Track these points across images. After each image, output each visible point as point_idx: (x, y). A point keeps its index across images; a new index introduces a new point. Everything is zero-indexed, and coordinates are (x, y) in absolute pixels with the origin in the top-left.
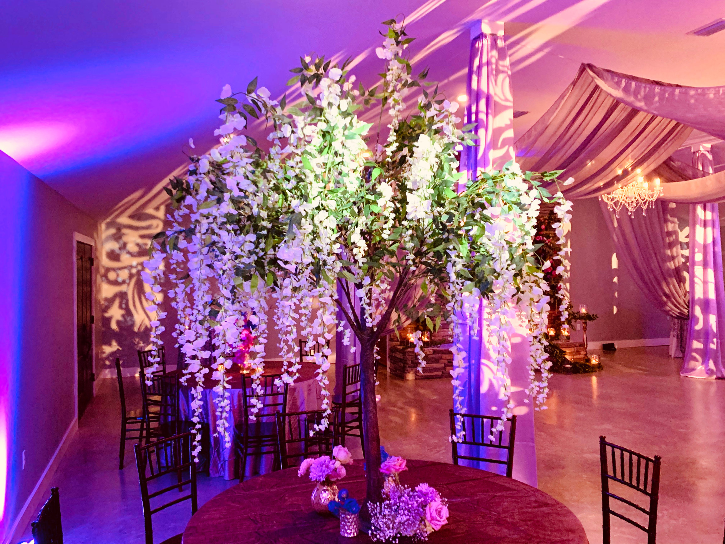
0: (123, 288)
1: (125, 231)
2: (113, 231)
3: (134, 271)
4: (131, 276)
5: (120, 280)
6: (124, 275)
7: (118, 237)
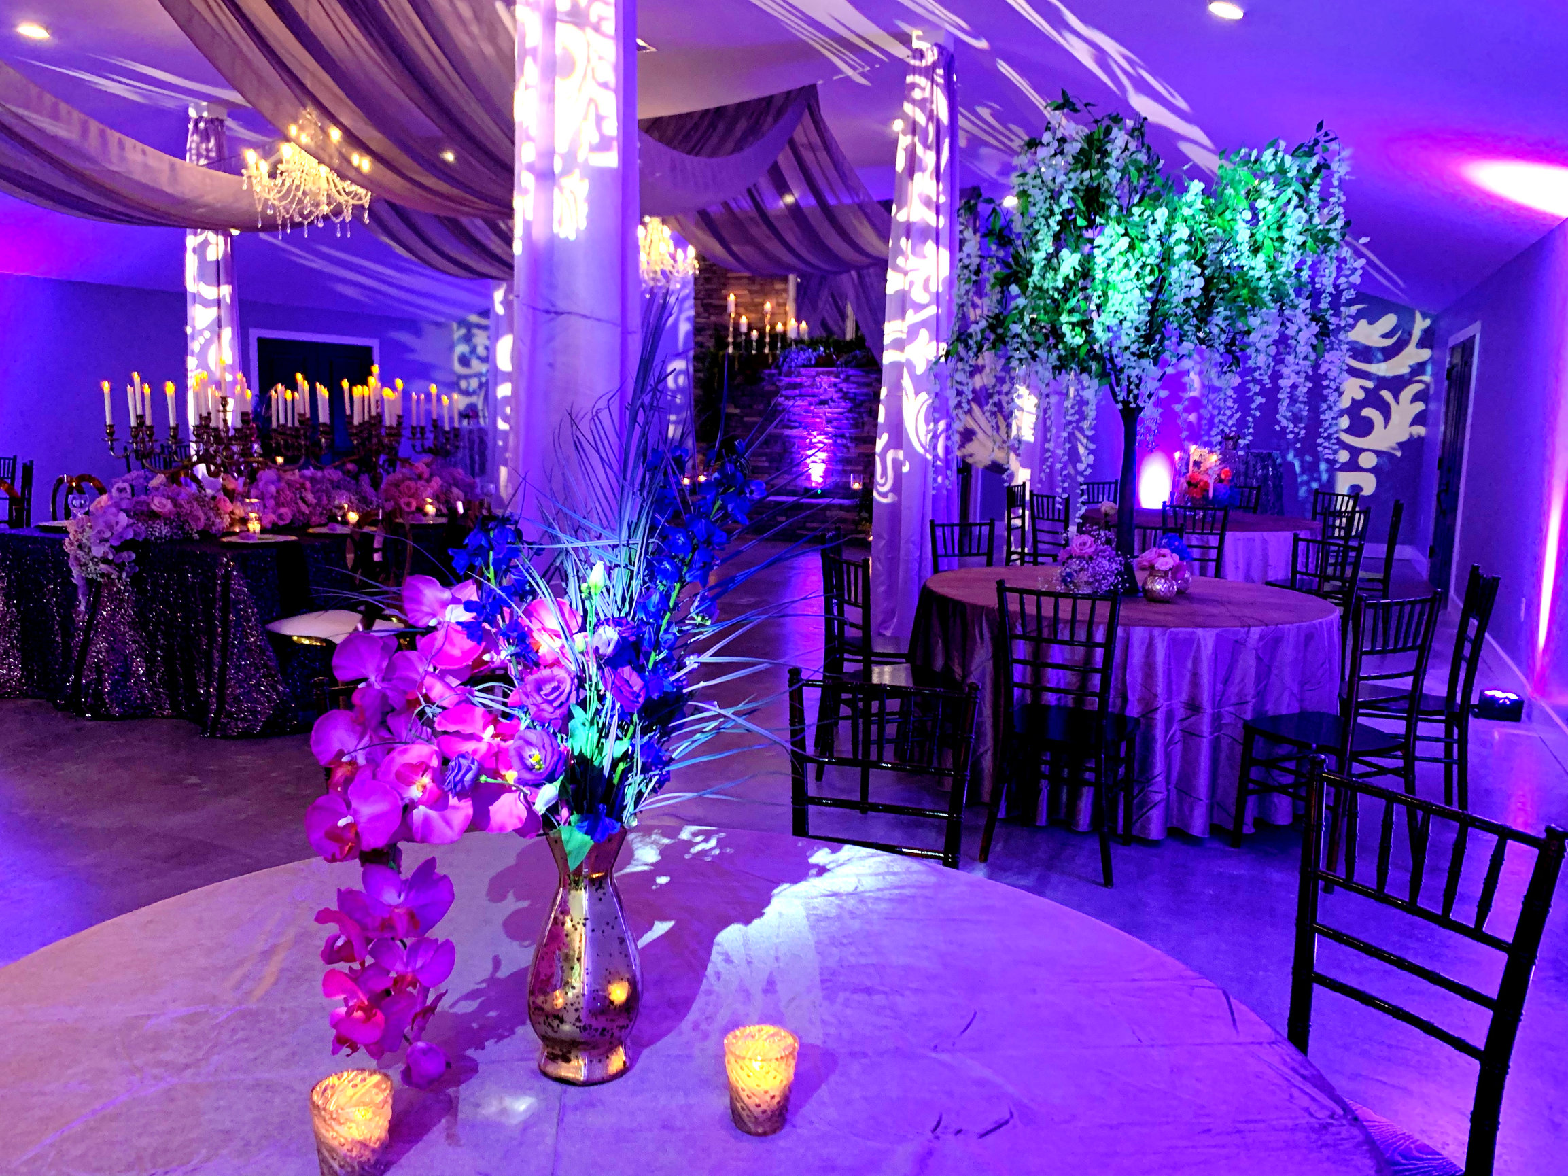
0: (474, 399)
1: (475, 331)
2: (463, 331)
3: (484, 379)
4: (481, 385)
5: (471, 389)
6: (474, 383)
7: (468, 338)
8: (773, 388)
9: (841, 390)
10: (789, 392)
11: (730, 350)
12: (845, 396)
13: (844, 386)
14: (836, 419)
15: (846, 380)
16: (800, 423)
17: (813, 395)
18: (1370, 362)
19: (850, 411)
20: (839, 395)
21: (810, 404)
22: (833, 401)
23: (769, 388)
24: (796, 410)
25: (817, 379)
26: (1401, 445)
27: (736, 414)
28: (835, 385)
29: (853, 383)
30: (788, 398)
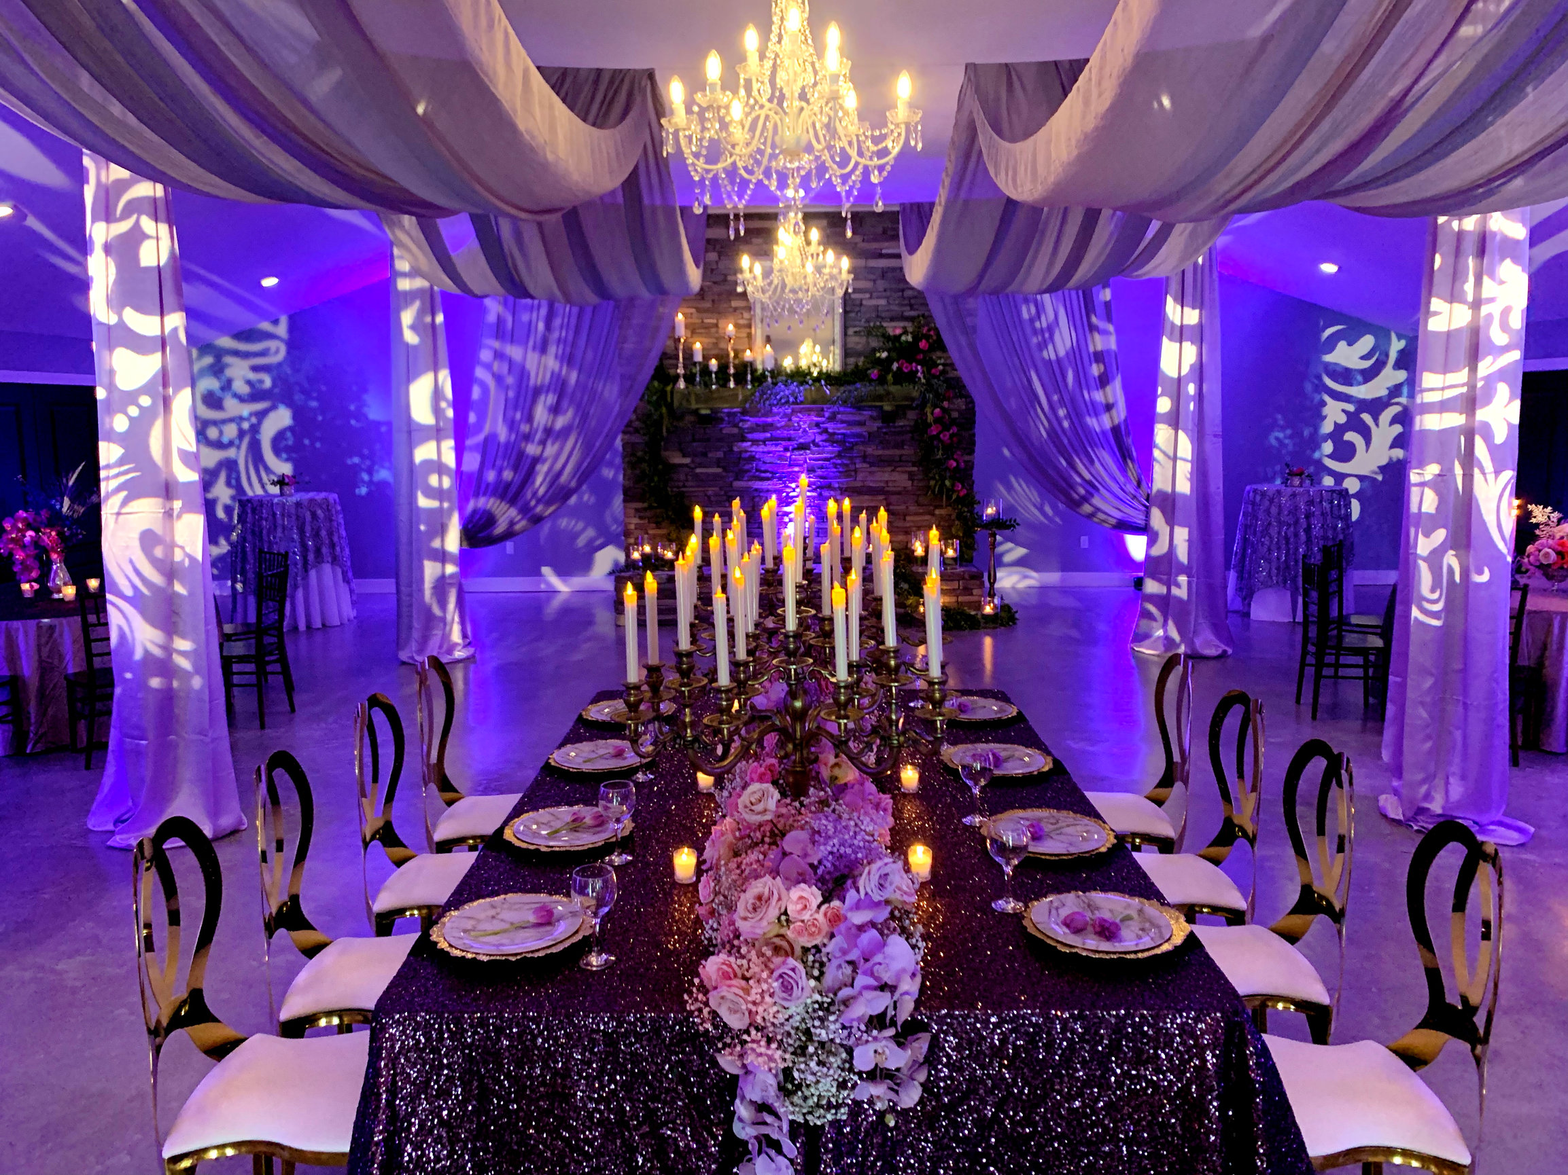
0: (231, 453)
1: (228, 359)
3: (246, 425)
4: (241, 433)
5: (225, 440)
6: (231, 431)
7: (218, 369)
8: (735, 430)
9: (825, 430)
10: (756, 436)
11: (682, 384)
12: (831, 439)
13: (831, 427)
14: (822, 467)
15: (832, 419)
16: (774, 473)
17: (790, 439)
18: (1351, 385)
19: (839, 456)
20: (824, 437)
21: (786, 449)
22: (817, 445)
23: (728, 430)
24: (768, 459)
25: (794, 419)
26: (1382, 469)
27: (686, 465)
28: (817, 425)
29: (842, 422)
30: (755, 442)
